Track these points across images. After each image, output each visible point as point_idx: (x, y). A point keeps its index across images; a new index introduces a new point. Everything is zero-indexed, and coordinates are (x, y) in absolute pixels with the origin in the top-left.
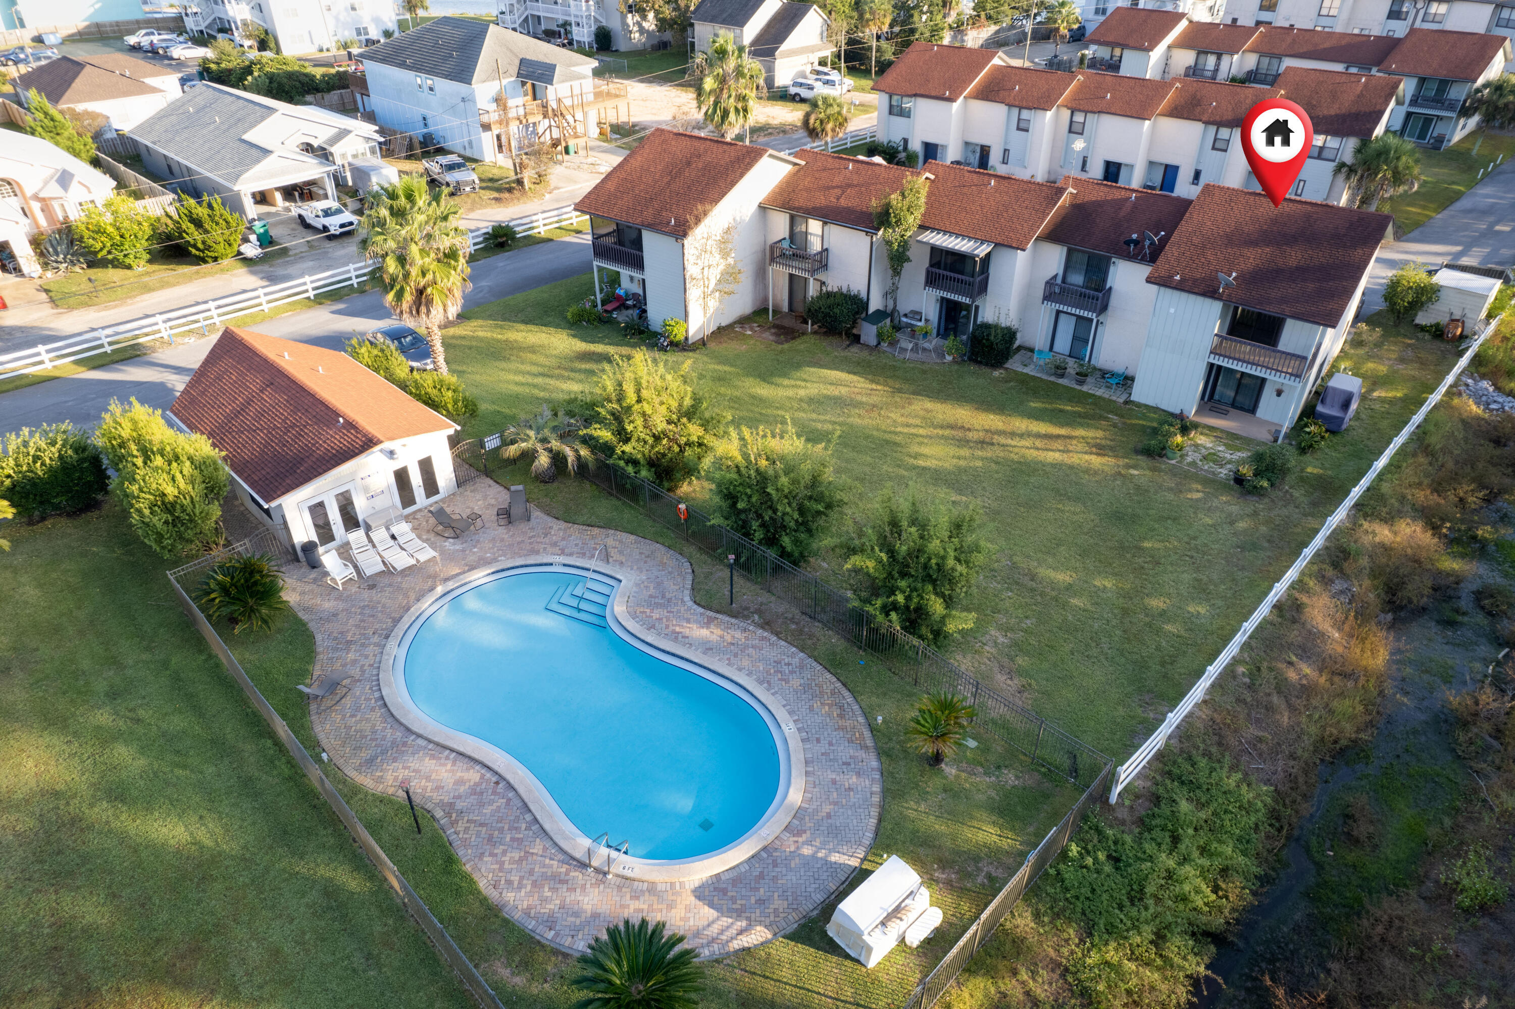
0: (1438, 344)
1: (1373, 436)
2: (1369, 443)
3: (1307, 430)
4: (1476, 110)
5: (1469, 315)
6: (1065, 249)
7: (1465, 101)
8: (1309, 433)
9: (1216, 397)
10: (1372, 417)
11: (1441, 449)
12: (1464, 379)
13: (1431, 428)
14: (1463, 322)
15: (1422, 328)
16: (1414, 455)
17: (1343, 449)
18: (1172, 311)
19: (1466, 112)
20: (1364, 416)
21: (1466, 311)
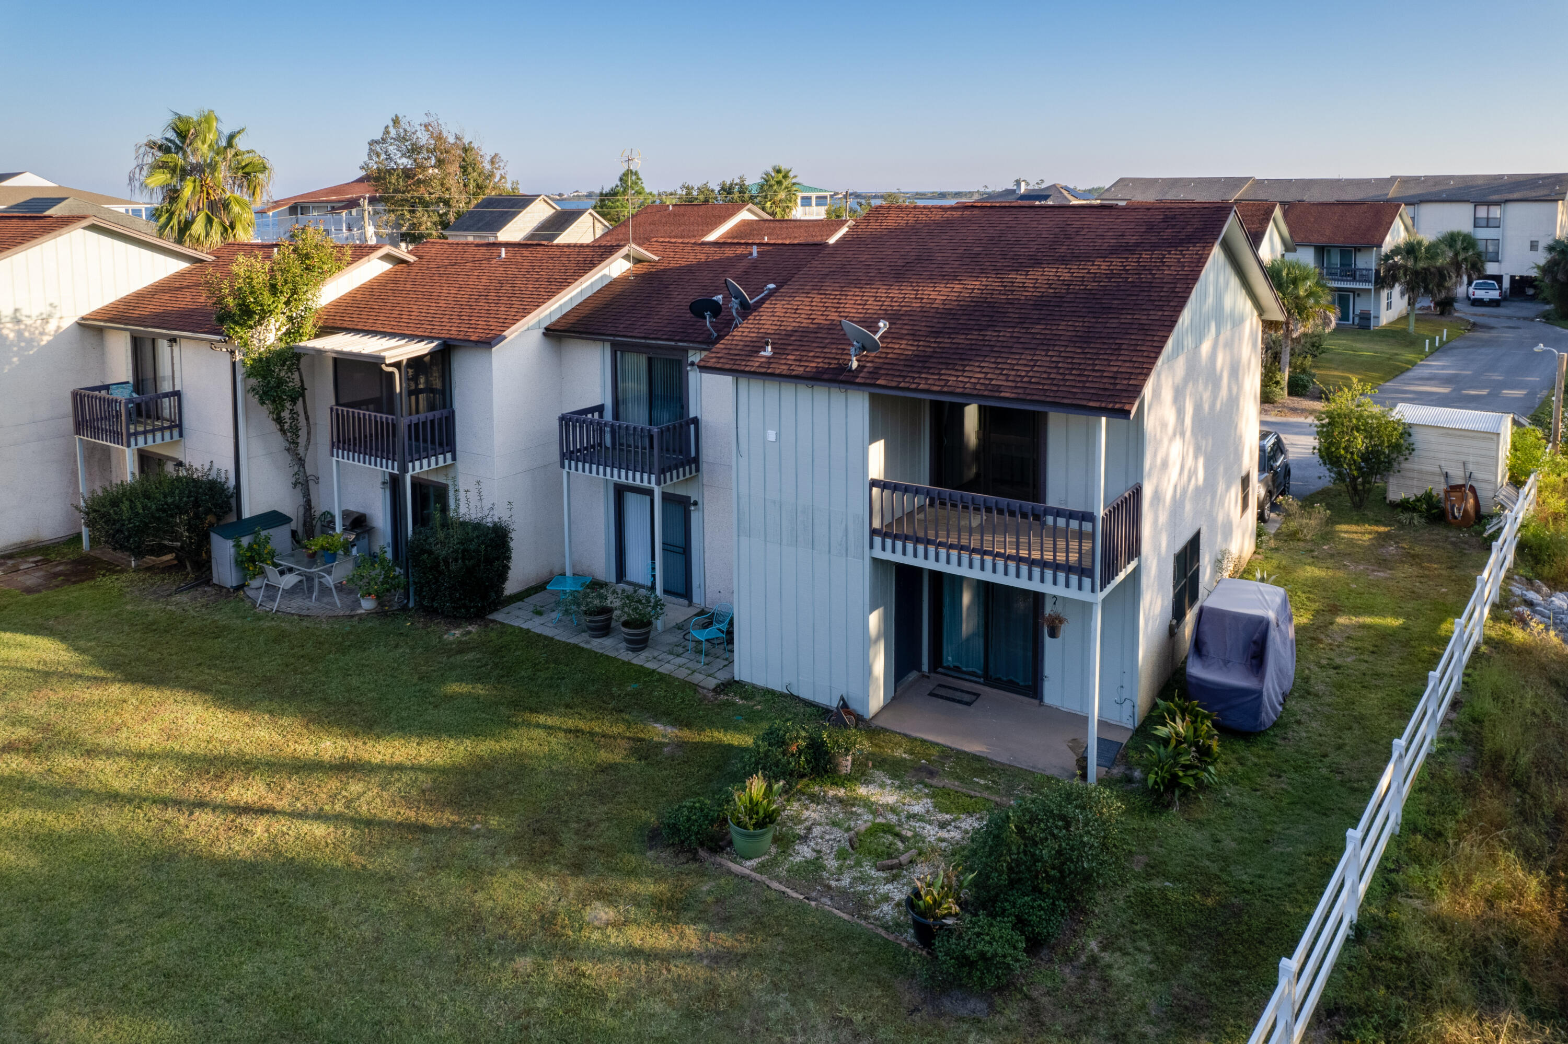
0: (1440, 532)
1: (1348, 738)
2: (1342, 760)
3: (1162, 731)
4: (1395, 279)
5: (1477, 475)
6: (608, 347)
7: (1378, 272)
8: (1166, 741)
9: (949, 659)
10: (1339, 686)
11: (1536, 764)
12: (1517, 589)
13: (1487, 705)
14: (1472, 489)
15: (1404, 506)
16: (1469, 790)
17: (1274, 786)
18: (771, 435)
19: (1384, 280)
20: (1320, 688)
21: (1471, 467)
